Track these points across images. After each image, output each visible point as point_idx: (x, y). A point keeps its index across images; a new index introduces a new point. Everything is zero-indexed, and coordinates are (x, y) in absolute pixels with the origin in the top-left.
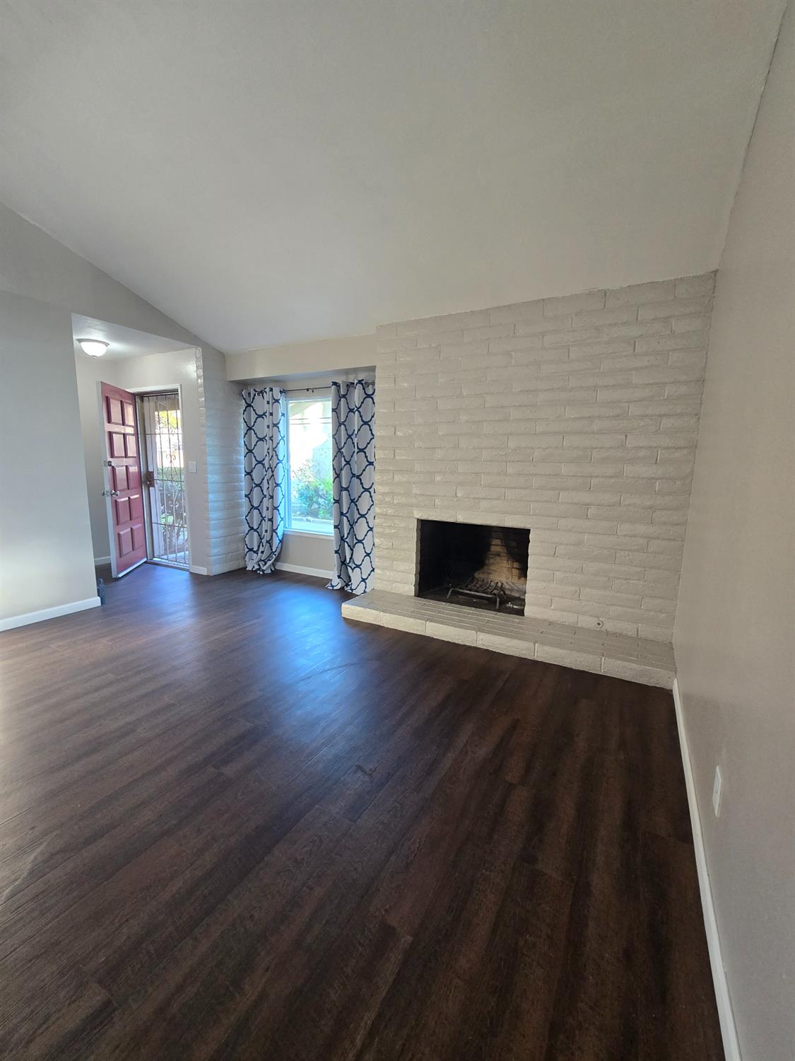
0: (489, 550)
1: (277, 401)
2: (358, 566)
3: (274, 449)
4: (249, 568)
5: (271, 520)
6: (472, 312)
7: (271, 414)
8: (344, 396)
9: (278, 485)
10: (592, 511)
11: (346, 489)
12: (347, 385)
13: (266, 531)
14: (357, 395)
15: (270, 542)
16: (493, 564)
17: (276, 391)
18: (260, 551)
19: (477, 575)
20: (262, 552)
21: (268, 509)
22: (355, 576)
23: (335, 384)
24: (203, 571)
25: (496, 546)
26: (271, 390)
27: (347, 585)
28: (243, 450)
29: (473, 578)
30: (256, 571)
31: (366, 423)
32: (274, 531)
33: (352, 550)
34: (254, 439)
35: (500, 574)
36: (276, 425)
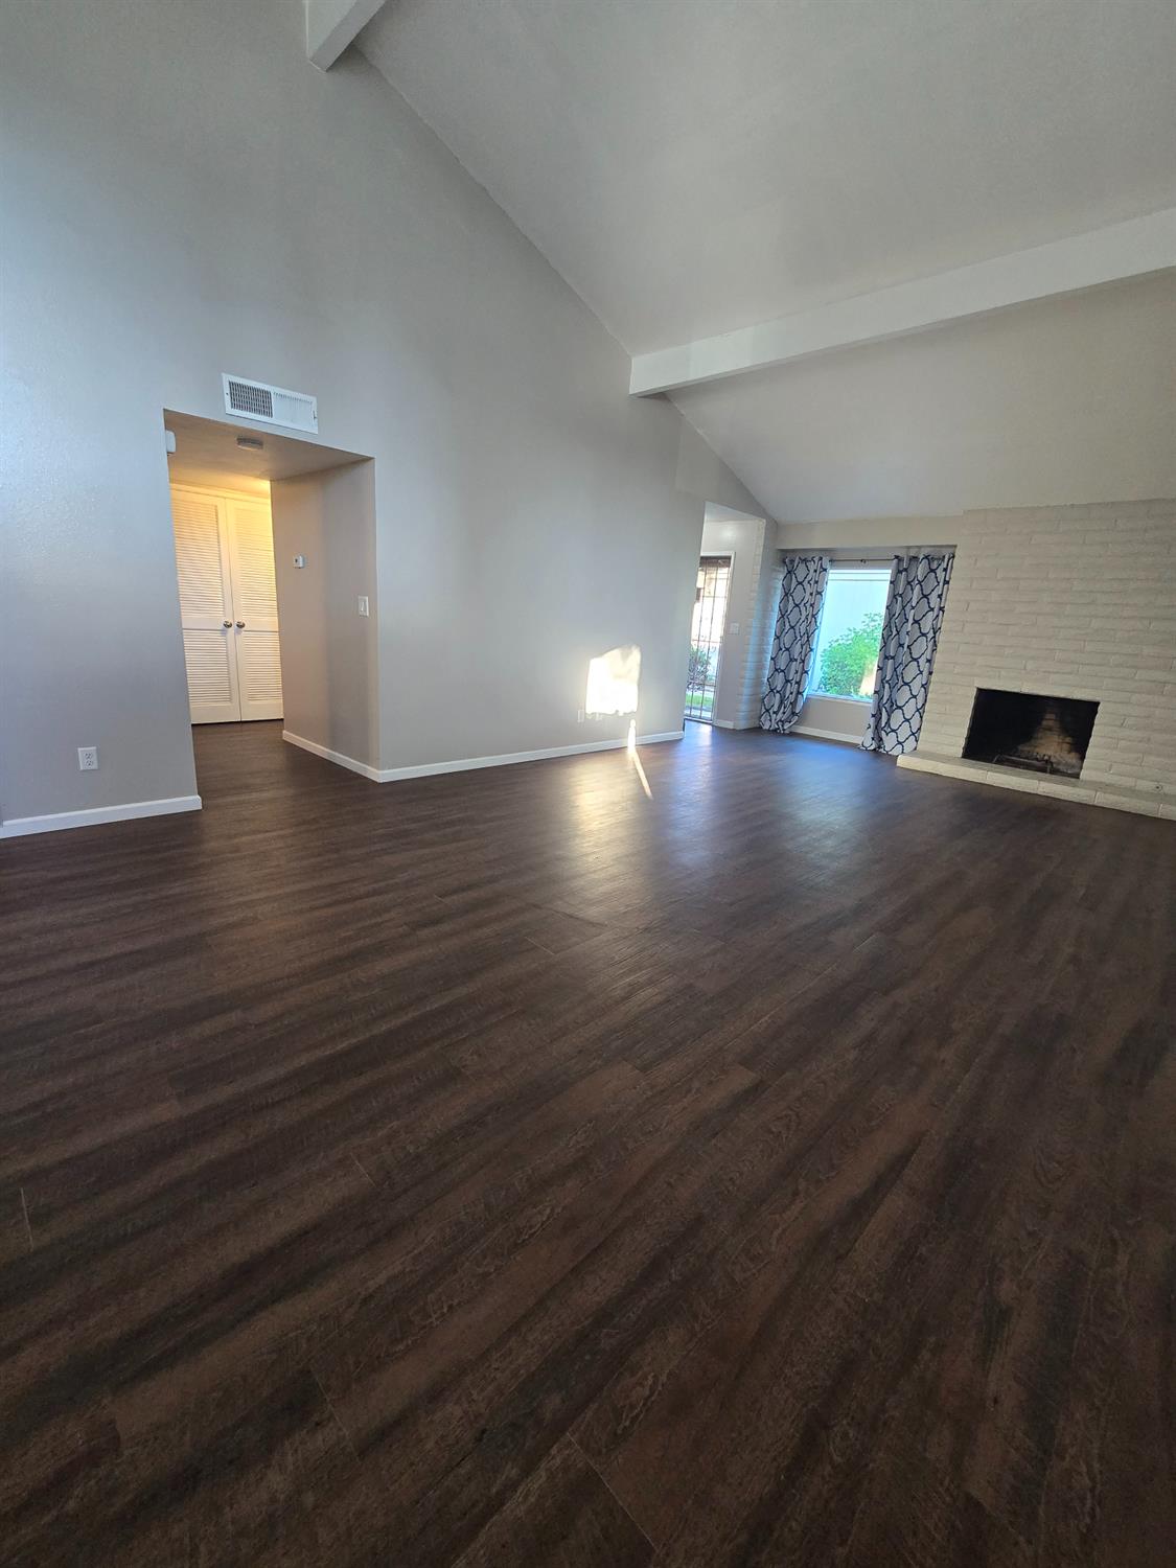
0: (1040, 724)
1: (825, 570)
2: (893, 731)
3: (813, 616)
4: (766, 727)
5: (798, 683)
6: (1072, 505)
7: (817, 582)
8: (906, 570)
9: (812, 650)
10: (1168, 687)
11: (893, 658)
12: (910, 560)
13: (791, 693)
14: (921, 570)
15: (793, 704)
16: (1041, 738)
17: (826, 560)
18: (782, 711)
19: (1020, 748)
20: (784, 713)
21: (797, 672)
22: (889, 741)
23: (897, 557)
24: (729, 725)
25: (1050, 720)
26: (821, 559)
27: (879, 747)
28: (775, 615)
29: (1017, 749)
30: (775, 730)
31: (925, 596)
32: (799, 693)
33: (889, 716)
34: (791, 605)
35: (1051, 746)
36: (820, 593)
